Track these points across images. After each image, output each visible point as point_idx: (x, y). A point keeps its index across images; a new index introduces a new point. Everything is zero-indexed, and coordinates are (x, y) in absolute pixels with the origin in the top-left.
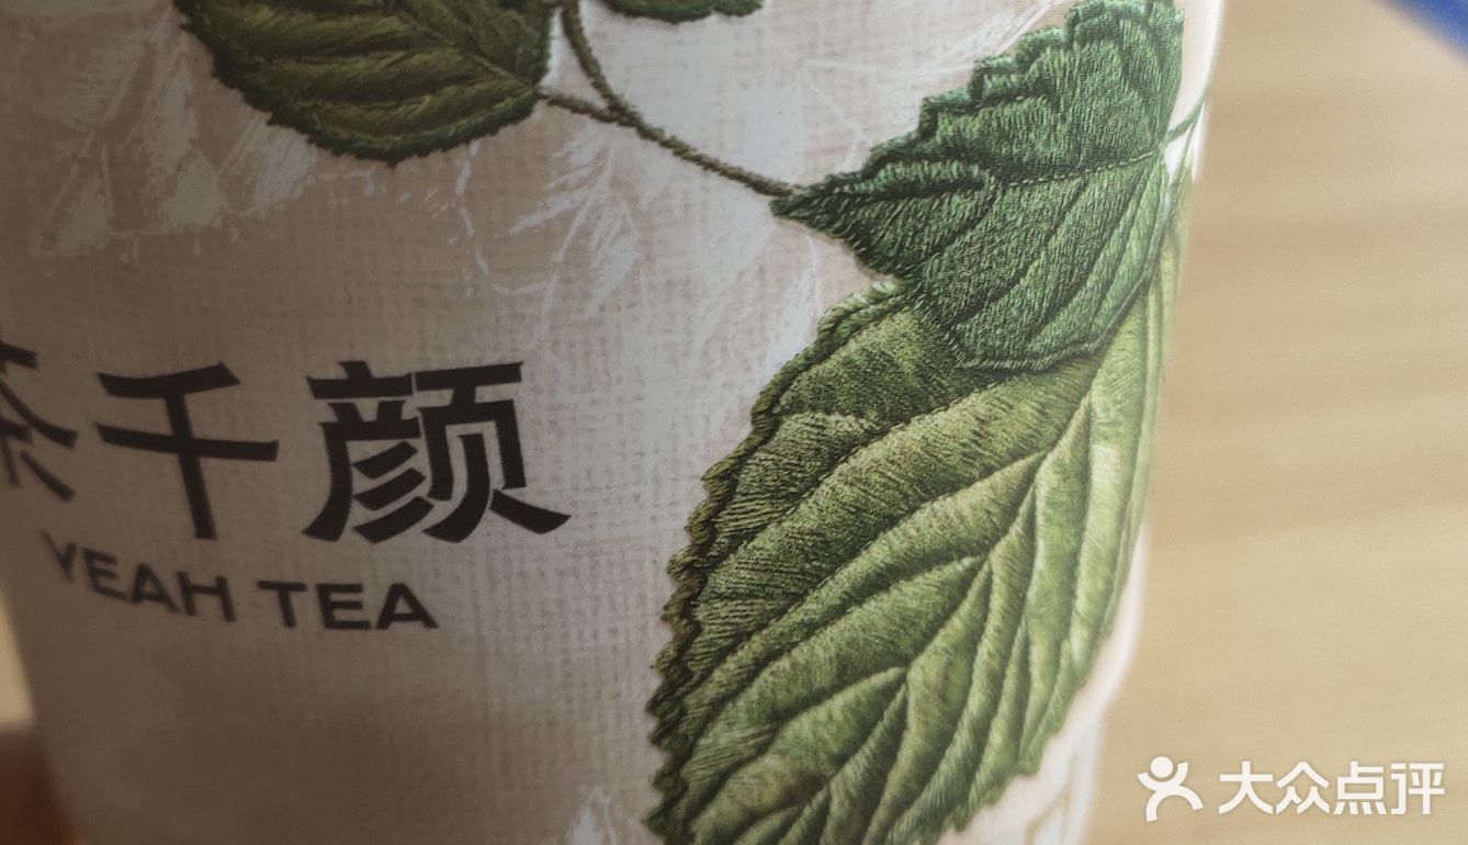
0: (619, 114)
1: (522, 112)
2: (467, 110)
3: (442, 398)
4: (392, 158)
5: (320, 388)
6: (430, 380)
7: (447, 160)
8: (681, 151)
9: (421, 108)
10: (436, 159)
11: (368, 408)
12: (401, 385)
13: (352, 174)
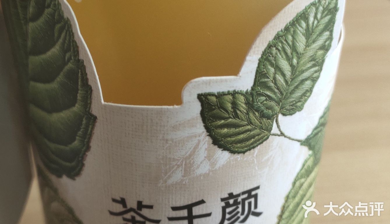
0: (282, 134)
1: (268, 138)
2: (259, 140)
3: (245, 196)
4: (244, 152)
5: (222, 200)
6: (243, 193)
7: (254, 150)
8: (289, 138)
9: (251, 142)
10: (252, 151)
11: (231, 201)
12: (239, 195)
13: (236, 157)
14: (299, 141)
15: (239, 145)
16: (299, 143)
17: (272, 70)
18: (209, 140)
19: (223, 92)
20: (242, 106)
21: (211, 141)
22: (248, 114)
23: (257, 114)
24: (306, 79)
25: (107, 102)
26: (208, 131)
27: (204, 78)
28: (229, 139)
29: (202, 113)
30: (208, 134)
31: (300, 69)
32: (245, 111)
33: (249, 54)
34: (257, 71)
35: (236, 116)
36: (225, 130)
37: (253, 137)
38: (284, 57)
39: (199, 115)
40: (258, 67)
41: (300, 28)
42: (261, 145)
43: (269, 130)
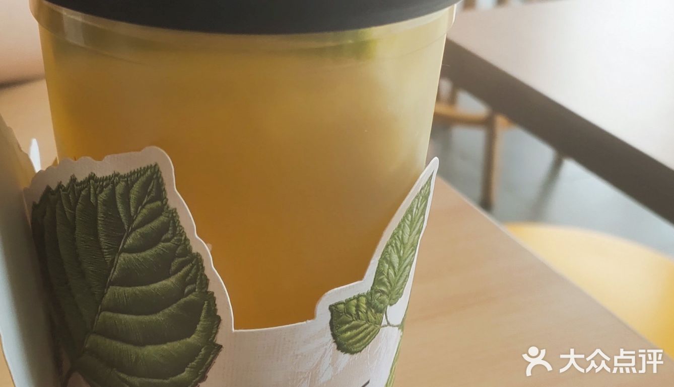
0: (388, 324)
1: (379, 331)
2: (372, 335)
4: (361, 351)
8: (392, 326)
9: (367, 339)
13: (355, 357)
14: (397, 326)
15: (358, 345)
16: (397, 328)
17: (387, 266)
18: (335, 346)
19: (350, 298)
20: (363, 306)
21: (336, 347)
22: (367, 313)
23: (373, 310)
24: (407, 266)
25: (238, 329)
26: (334, 338)
27: (336, 289)
28: (350, 341)
29: (331, 323)
30: (334, 340)
31: (404, 258)
32: (365, 311)
33: (373, 258)
34: (377, 271)
35: (358, 317)
36: (349, 333)
37: (369, 333)
38: (395, 251)
39: (329, 324)
40: (378, 267)
41: (407, 221)
42: (374, 339)
43: (380, 323)
